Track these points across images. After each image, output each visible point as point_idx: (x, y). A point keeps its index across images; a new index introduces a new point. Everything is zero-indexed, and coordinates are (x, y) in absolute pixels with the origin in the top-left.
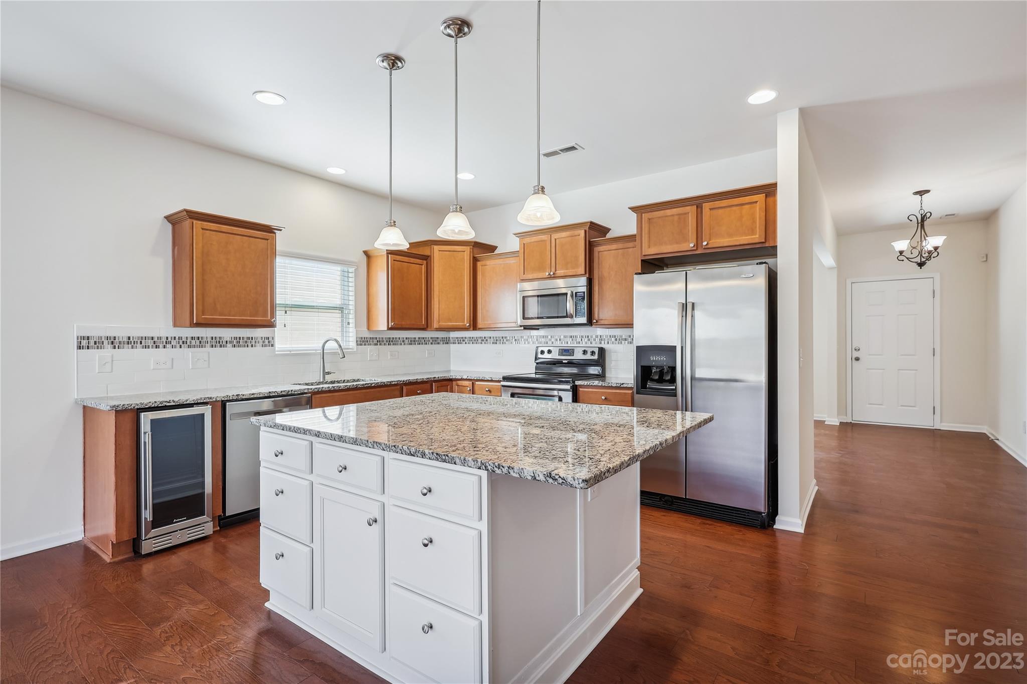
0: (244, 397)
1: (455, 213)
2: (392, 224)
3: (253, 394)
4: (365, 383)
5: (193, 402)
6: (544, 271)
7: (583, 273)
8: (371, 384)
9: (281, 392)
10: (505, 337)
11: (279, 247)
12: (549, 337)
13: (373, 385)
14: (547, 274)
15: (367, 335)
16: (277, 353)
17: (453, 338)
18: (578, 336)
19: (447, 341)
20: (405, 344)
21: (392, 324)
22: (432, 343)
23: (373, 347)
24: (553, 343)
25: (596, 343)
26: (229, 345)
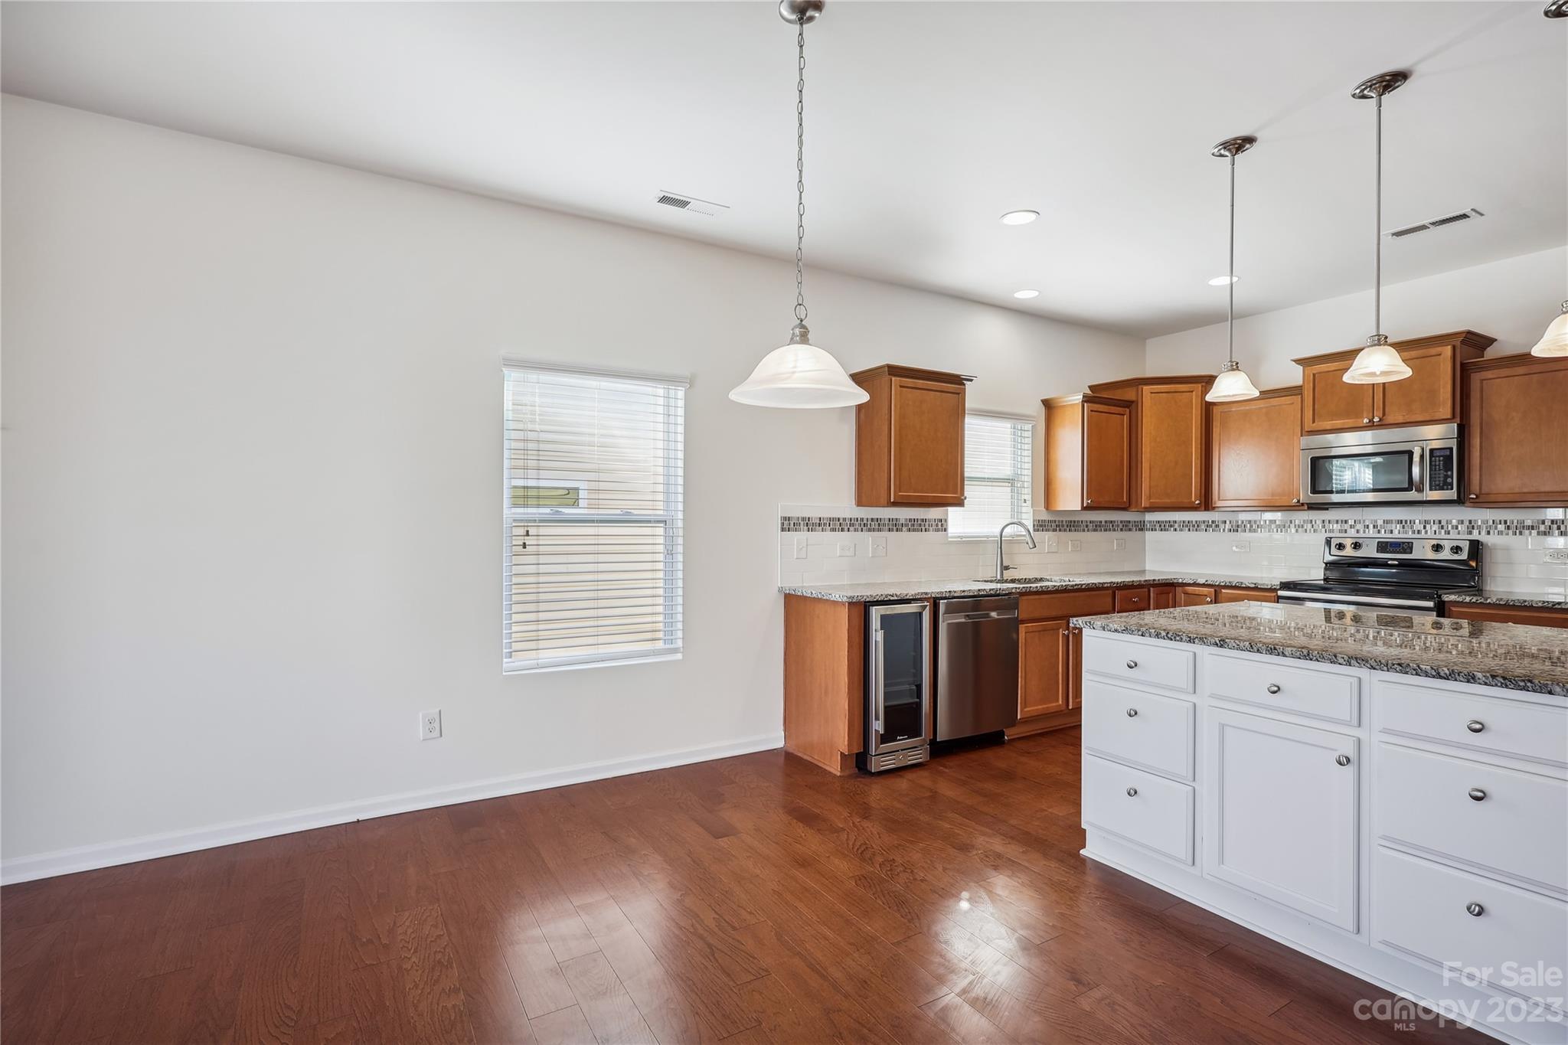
0: (956, 595)
1: (1377, 347)
2: (1234, 367)
3: (964, 591)
4: (1074, 583)
5: (911, 597)
6: (1359, 415)
7: (1449, 416)
8: (1082, 585)
9: (990, 590)
10: (1255, 522)
11: (970, 403)
12: (1351, 522)
13: (1084, 587)
14: (1366, 420)
15: (1045, 516)
16: (950, 539)
17: (1150, 522)
18: (1417, 521)
19: (1141, 527)
20: (1088, 531)
21: (1089, 501)
22: (1121, 530)
23: (1051, 533)
24: (1358, 531)
25: (1459, 534)
26: (904, 529)
